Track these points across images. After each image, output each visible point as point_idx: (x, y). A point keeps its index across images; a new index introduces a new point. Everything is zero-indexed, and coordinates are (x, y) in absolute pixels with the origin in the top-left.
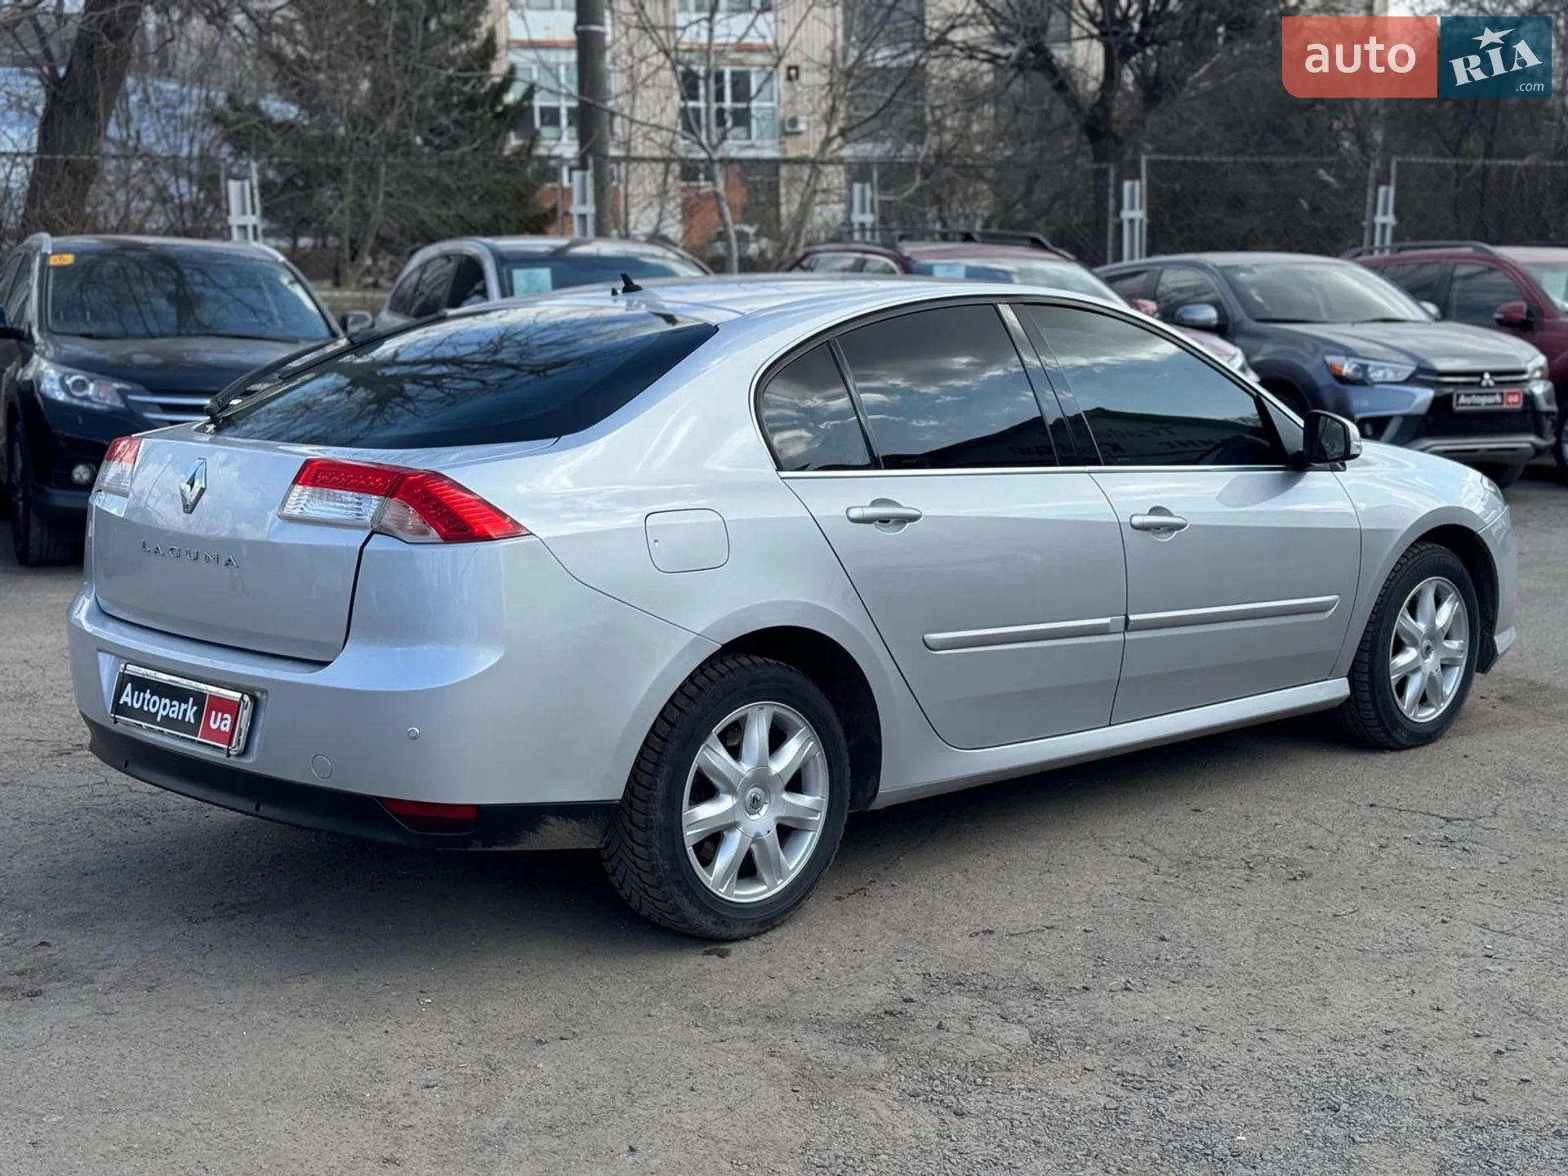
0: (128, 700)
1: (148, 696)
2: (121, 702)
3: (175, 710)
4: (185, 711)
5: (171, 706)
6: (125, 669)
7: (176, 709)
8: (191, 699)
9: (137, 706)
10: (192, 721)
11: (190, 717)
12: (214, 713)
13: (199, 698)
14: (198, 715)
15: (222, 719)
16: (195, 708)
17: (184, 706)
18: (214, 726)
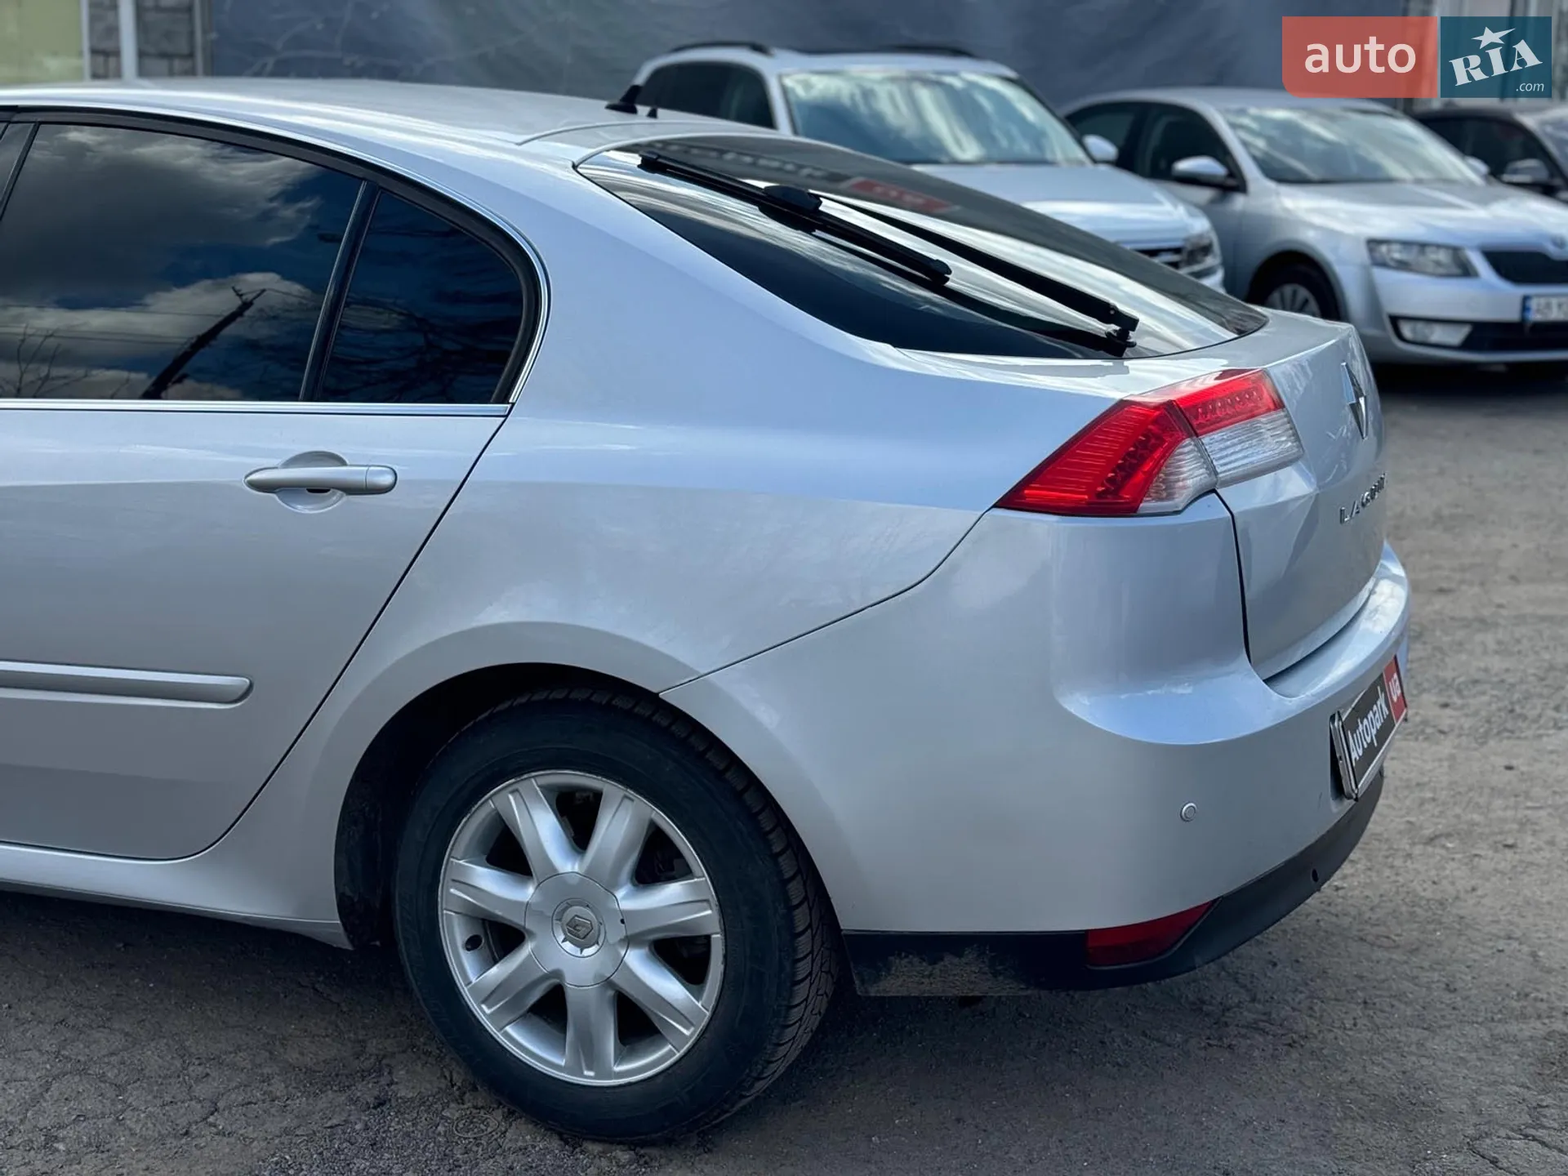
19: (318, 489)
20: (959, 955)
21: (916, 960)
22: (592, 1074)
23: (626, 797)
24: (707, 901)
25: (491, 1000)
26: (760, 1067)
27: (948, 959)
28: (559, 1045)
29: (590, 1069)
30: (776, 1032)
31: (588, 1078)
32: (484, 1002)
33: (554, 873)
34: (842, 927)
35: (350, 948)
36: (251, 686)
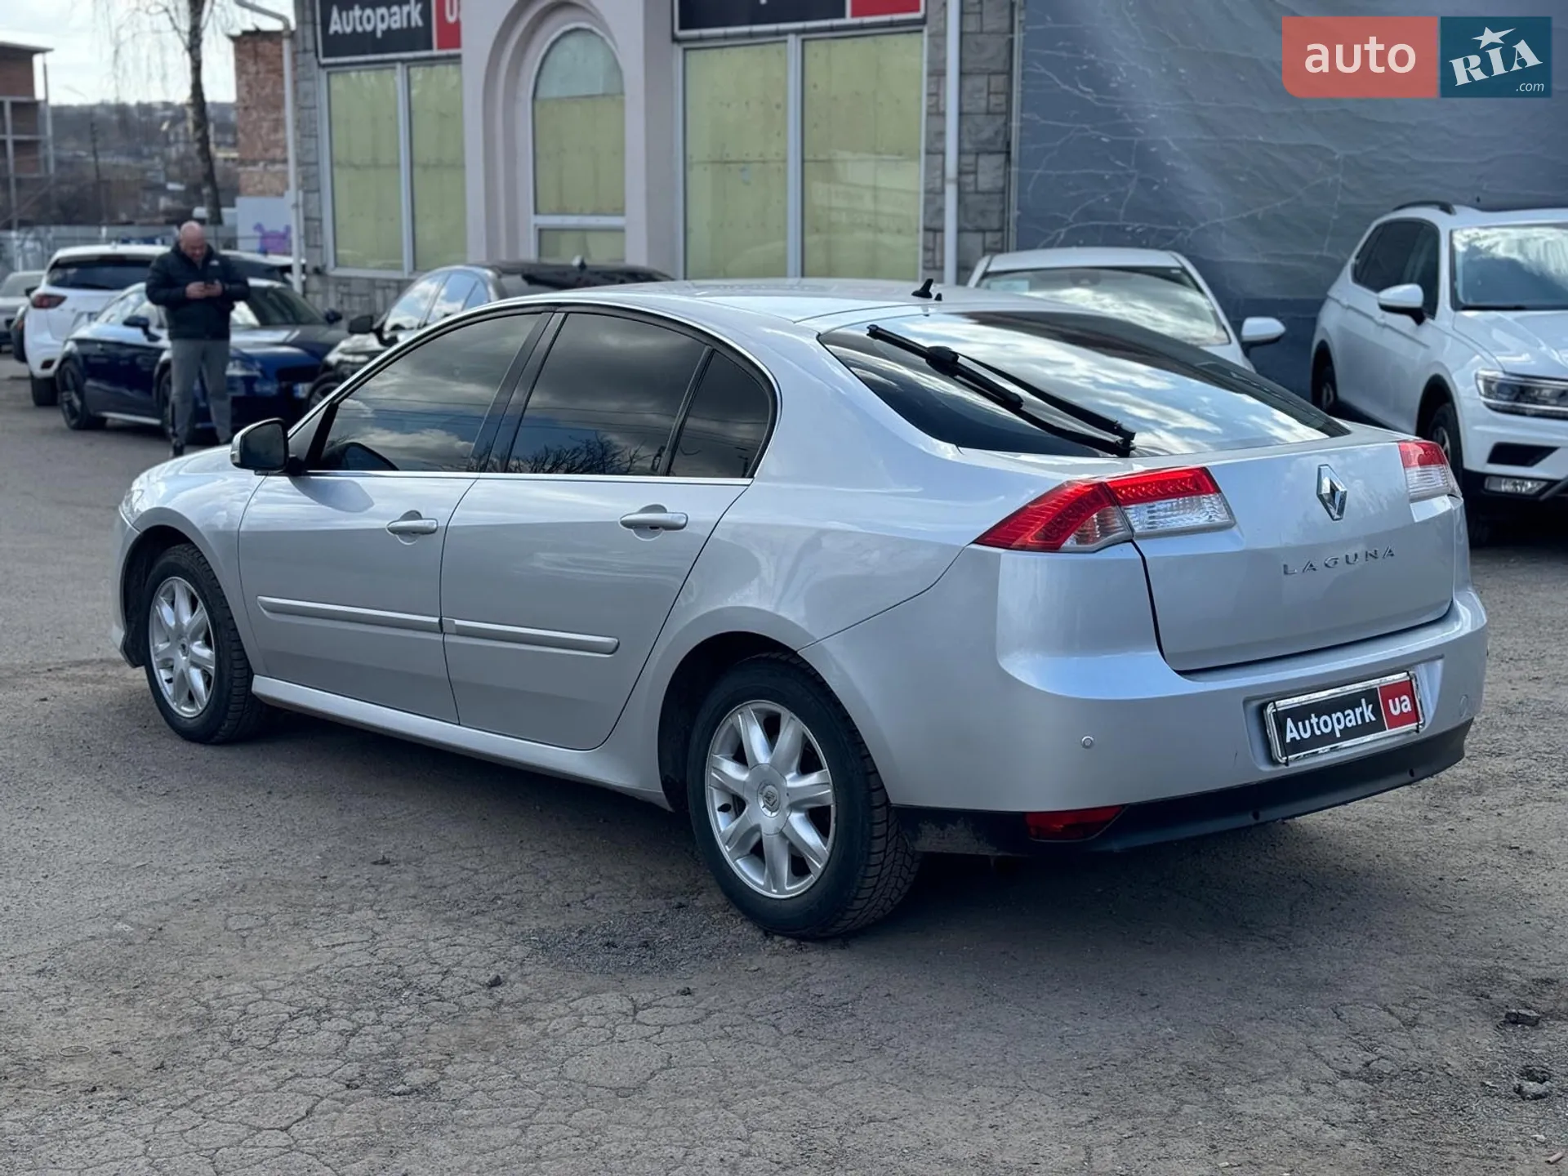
0: (1295, 735)
1: (1314, 720)
2: (1288, 740)
3: (1351, 719)
4: (1362, 714)
5: (1345, 717)
6: (1275, 707)
7: (1352, 717)
8: (1363, 701)
9: (1306, 736)
10: (1373, 719)
11: (1369, 716)
12: (1390, 701)
13: (1370, 695)
14: (1376, 711)
15: (1401, 703)
16: (1370, 706)
17: (1358, 711)
18: (1396, 713)
19: (654, 527)
20: (954, 824)
21: (933, 827)
22: (775, 891)
23: (792, 718)
24: (828, 784)
25: (731, 842)
26: (855, 891)
27: (950, 827)
28: (761, 875)
29: (775, 888)
30: (863, 868)
31: (774, 894)
32: (727, 844)
33: (757, 764)
34: (892, 801)
35: (670, 809)
36: (619, 643)
